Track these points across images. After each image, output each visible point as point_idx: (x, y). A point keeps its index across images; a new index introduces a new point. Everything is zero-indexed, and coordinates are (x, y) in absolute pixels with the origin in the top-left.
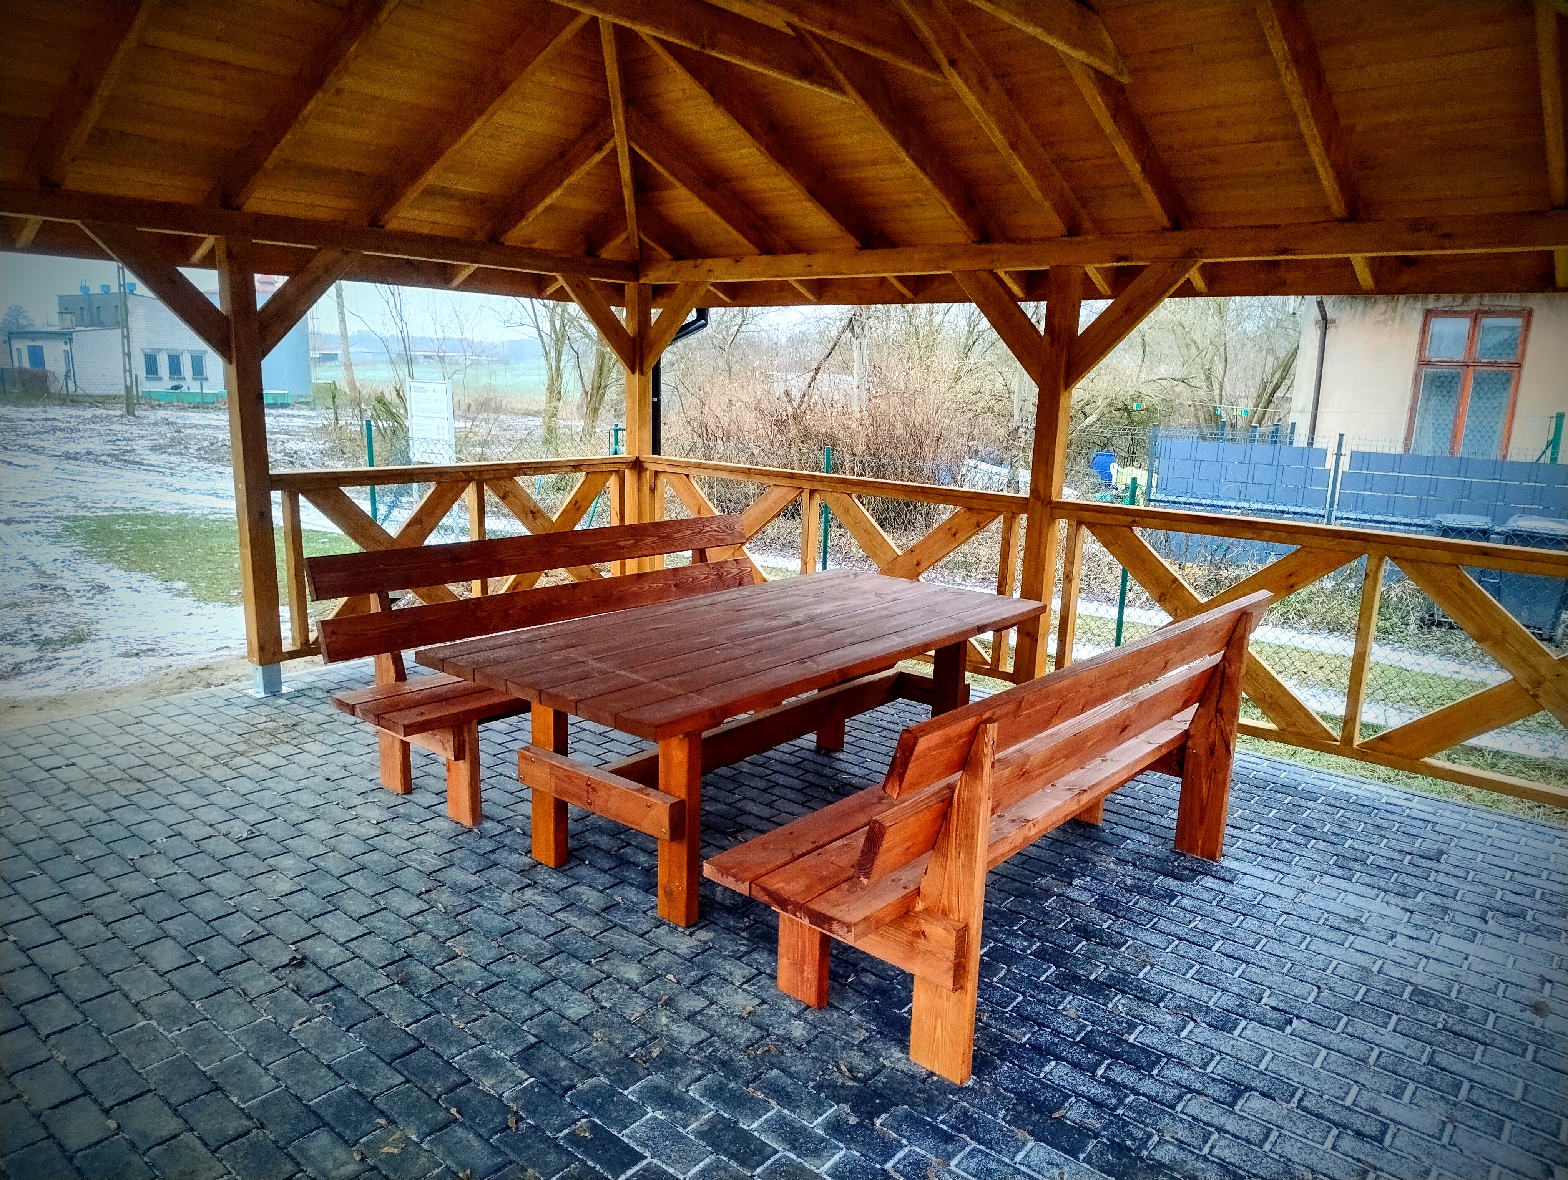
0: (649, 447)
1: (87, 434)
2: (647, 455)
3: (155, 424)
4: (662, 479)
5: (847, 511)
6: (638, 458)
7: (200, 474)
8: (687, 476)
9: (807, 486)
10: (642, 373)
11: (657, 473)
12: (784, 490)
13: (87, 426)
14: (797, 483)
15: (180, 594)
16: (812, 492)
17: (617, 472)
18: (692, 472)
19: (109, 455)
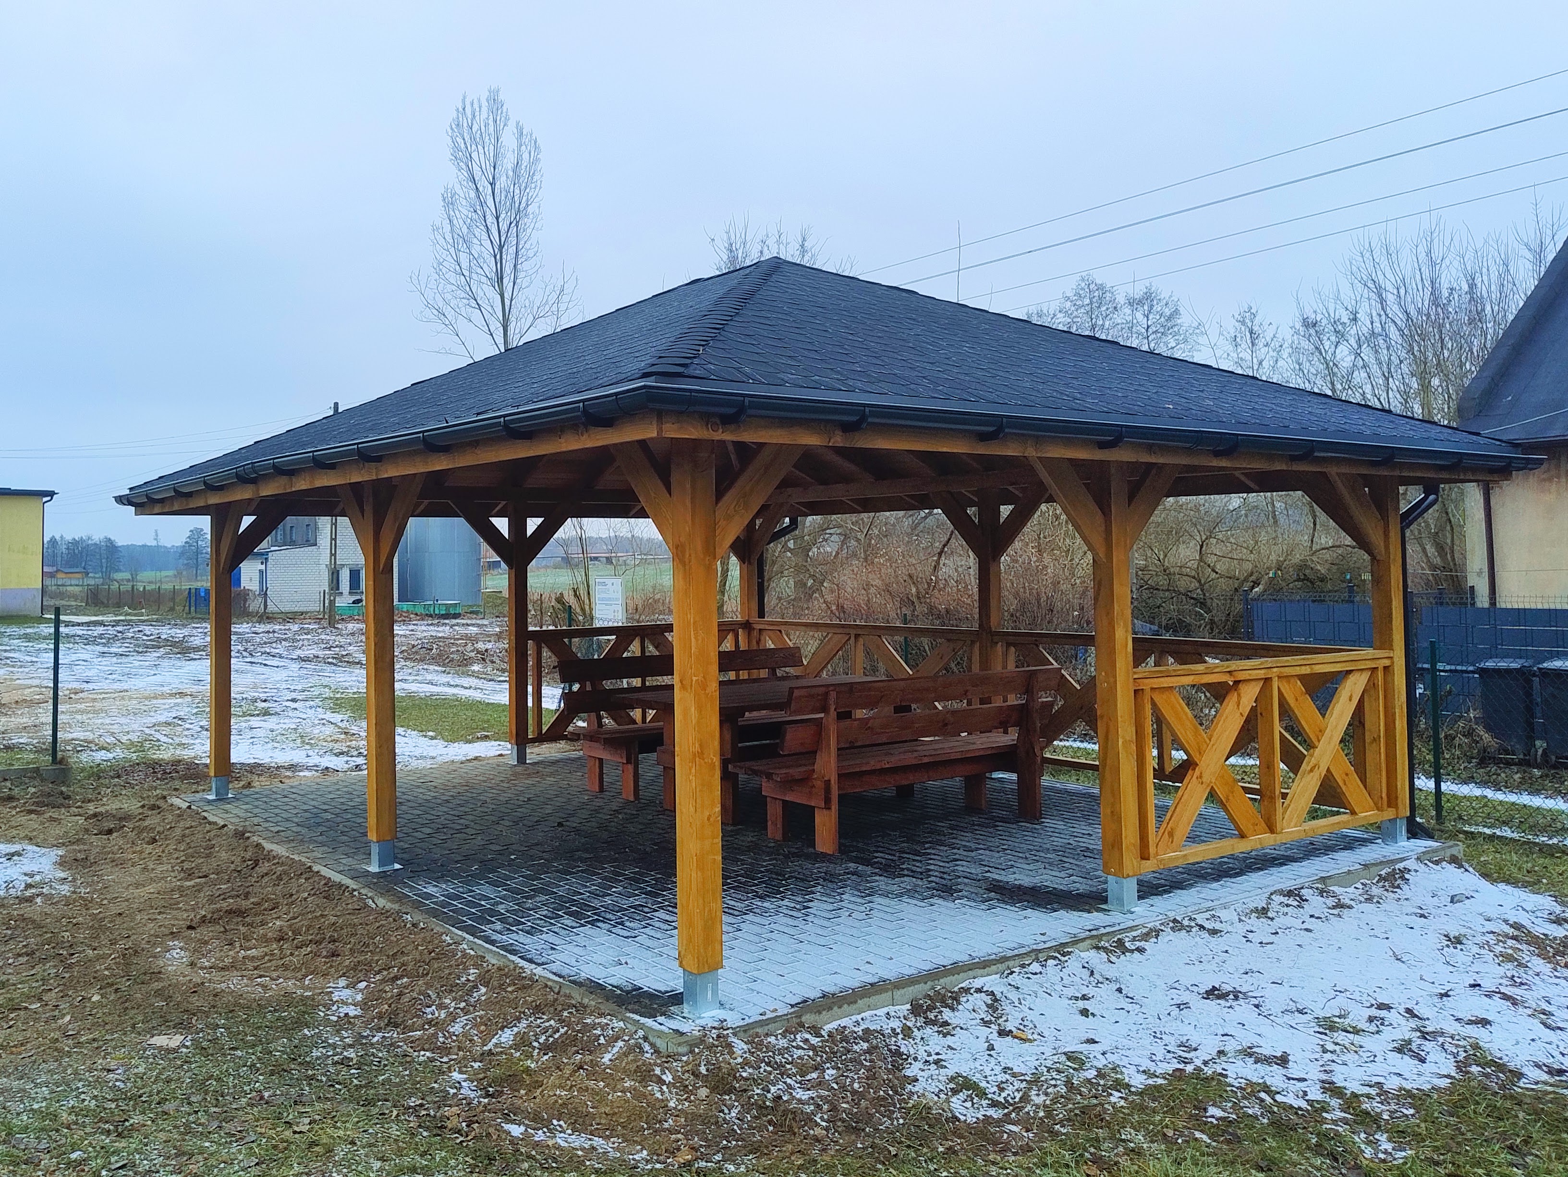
0: (755, 613)
1: (306, 643)
2: (755, 618)
3: (353, 634)
4: (764, 633)
5: (878, 647)
6: (748, 621)
7: (410, 671)
8: (780, 631)
9: (853, 632)
10: (750, 563)
11: (760, 630)
12: (840, 636)
13: (302, 637)
14: (847, 631)
15: (432, 738)
16: (857, 636)
17: (733, 630)
18: (782, 628)
19: (333, 658)
